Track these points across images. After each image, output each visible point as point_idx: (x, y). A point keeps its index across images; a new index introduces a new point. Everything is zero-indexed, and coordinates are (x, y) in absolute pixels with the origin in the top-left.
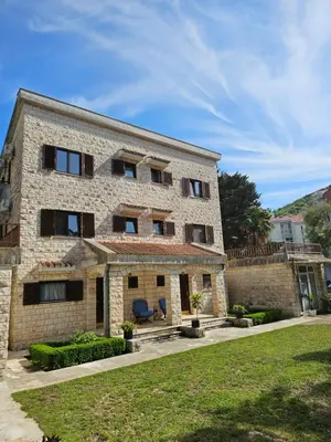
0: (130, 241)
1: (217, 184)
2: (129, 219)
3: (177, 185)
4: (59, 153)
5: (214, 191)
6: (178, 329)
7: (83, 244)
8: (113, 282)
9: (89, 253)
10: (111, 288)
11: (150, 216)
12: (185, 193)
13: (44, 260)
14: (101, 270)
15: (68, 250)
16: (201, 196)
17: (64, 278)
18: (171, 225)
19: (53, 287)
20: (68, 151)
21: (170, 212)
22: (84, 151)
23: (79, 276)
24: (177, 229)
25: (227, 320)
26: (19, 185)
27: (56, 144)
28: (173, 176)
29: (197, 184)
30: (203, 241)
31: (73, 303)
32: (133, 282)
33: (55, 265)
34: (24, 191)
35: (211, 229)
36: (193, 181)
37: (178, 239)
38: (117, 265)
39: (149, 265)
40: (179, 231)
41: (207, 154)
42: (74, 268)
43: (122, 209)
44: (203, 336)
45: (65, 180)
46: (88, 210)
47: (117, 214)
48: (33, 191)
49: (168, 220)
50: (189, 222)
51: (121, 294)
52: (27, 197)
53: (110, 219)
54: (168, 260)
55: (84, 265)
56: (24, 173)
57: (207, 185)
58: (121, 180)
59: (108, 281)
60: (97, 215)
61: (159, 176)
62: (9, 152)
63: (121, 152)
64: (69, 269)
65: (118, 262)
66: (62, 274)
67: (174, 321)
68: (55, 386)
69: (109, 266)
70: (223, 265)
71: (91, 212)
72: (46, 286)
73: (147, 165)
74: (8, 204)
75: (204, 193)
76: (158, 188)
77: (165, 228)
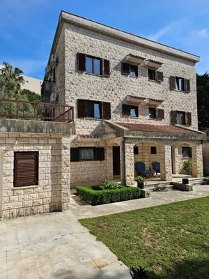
0: (134, 122)
1: (195, 81)
2: (133, 107)
3: (166, 81)
4: (87, 59)
5: (193, 86)
6: (171, 184)
7: (104, 123)
8: (127, 150)
9: (108, 129)
10: (126, 154)
11: (147, 105)
12: (172, 88)
13: (81, 134)
14: (118, 142)
15: (95, 127)
16: (183, 90)
17: (92, 145)
18: (162, 112)
19: (86, 151)
20: (93, 57)
21: (162, 101)
22: (104, 57)
23: (102, 145)
24: (165, 114)
25: (204, 180)
26: (63, 82)
27: (86, 52)
28: (164, 75)
29: (180, 81)
30: (184, 123)
31: (98, 162)
32: (136, 151)
33: (88, 136)
34: (67, 87)
35: (189, 114)
36: (178, 78)
37: (166, 121)
38: (130, 138)
39: (151, 139)
40: (167, 116)
41: (189, 56)
42: (99, 139)
43: (128, 99)
44: (192, 190)
45: (92, 78)
46: (106, 100)
47: (125, 103)
48: (72, 86)
49: (159, 107)
50: (174, 109)
51: (133, 158)
52: (69, 91)
53: (121, 107)
54: (164, 136)
55: (105, 137)
56: (66, 74)
57: (188, 81)
58: (128, 78)
59: (124, 149)
60: (112, 104)
61: (154, 75)
62: (55, 60)
63: (128, 57)
64: (96, 140)
65: (131, 136)
66: (92, 143)
67: (167, 178)
68: (104, 217)
69: (125, 138)
70: (202, 141)
71: (109, 101)
72: (82, 150)
73: (146, 66)
74: (56, 97)
75: (185, 87)
76: (152, 83)
77: (157, 114)
